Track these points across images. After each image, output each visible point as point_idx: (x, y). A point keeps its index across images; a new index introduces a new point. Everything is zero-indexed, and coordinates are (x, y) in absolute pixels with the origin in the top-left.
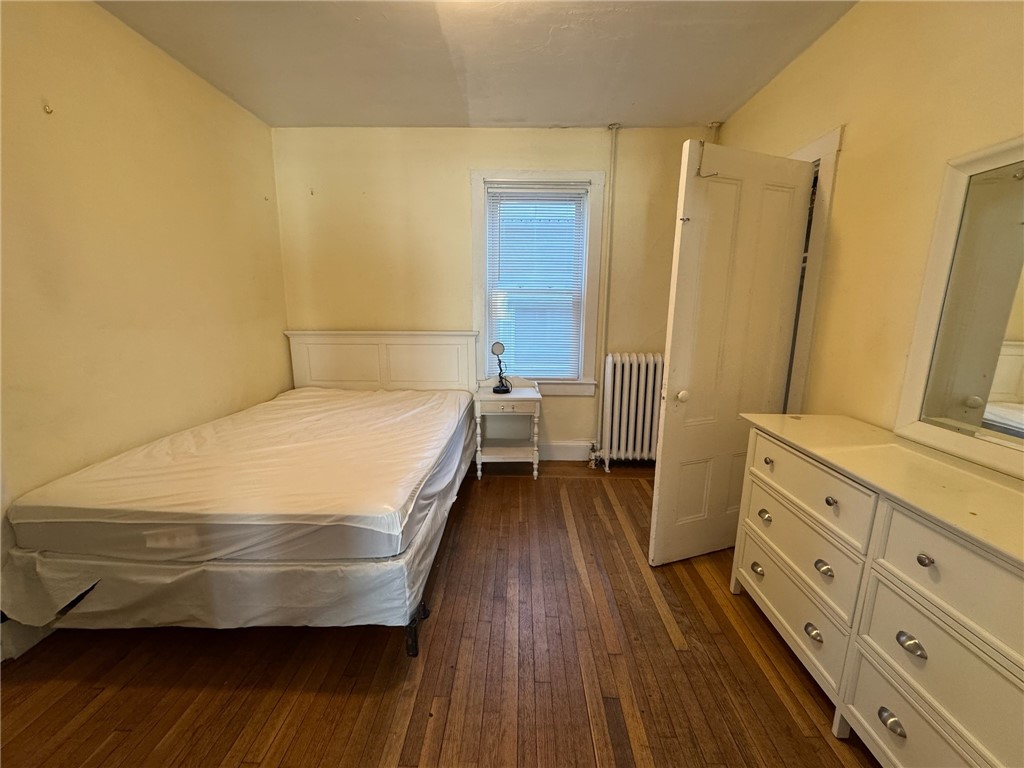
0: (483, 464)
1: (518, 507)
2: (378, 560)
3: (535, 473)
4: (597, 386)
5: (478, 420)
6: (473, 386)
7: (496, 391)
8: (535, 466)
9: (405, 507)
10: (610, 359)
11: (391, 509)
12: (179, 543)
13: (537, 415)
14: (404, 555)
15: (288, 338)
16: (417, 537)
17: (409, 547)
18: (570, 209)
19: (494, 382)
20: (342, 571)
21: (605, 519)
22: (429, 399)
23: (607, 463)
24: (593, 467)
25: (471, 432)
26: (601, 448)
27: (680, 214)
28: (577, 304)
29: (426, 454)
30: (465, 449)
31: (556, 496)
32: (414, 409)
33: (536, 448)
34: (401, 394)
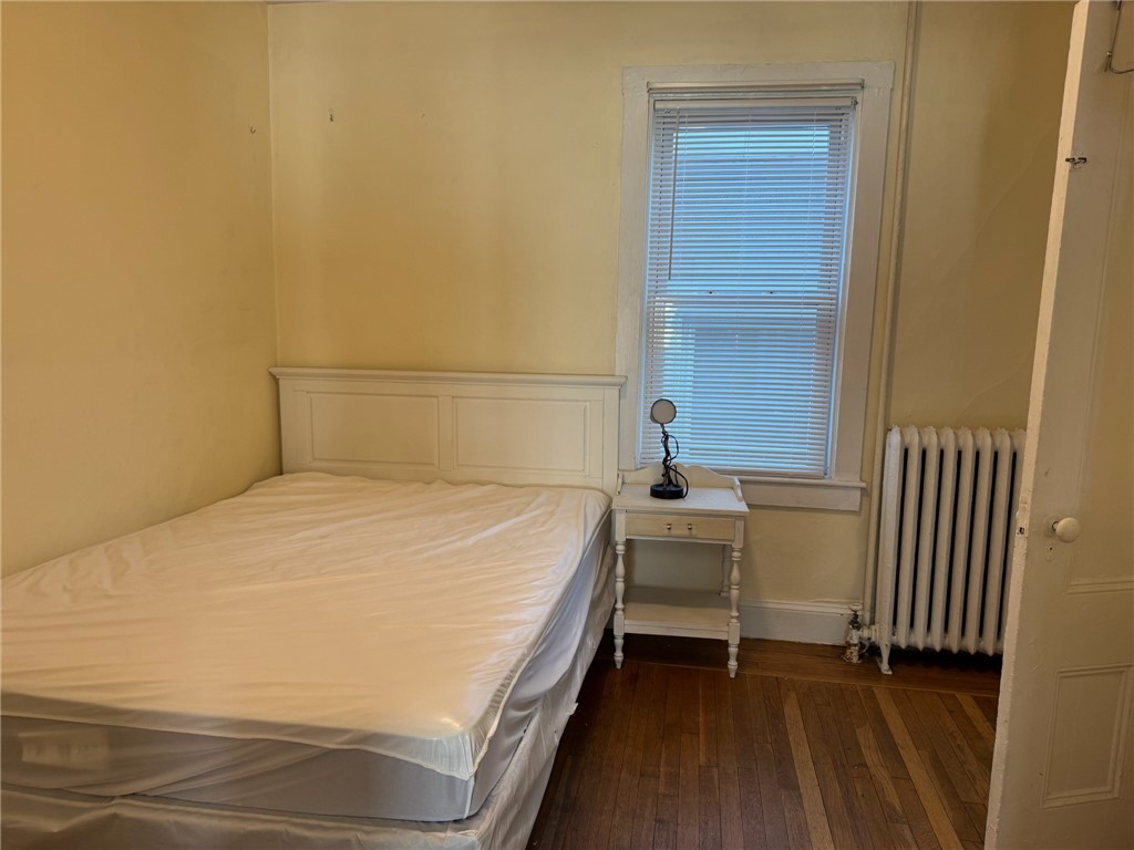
0: (627, 637)
1: (698, 734)
2: (426, 826)
3: (733, 664)
4: (865, 492)
5: (620, 549)
6: (610, 481)
7: (658, 493)
8: (733, 650)
9: (482, 724)
10: (895, 439)
11: (457, 725)
12: (76, 758)
13: (737, 545)
14: (476, 822)
15: (275, 380)
16: (502, 785)
17: (485, 804)
18: (815, 139)
19: (653, 476)
20: (359, 842)
21: (882, 774)
22: (528, 504)
23: (885, 654)
24: (855, 660)
25: (605, 570)
26: (873, 622)
27: (1065, 148)
28: (826, 326)
29: (524, 616)
30: (594, 605)
31: (777, 717)
32: (500, 521)
33: (735, 614)
34: (476, 492)
